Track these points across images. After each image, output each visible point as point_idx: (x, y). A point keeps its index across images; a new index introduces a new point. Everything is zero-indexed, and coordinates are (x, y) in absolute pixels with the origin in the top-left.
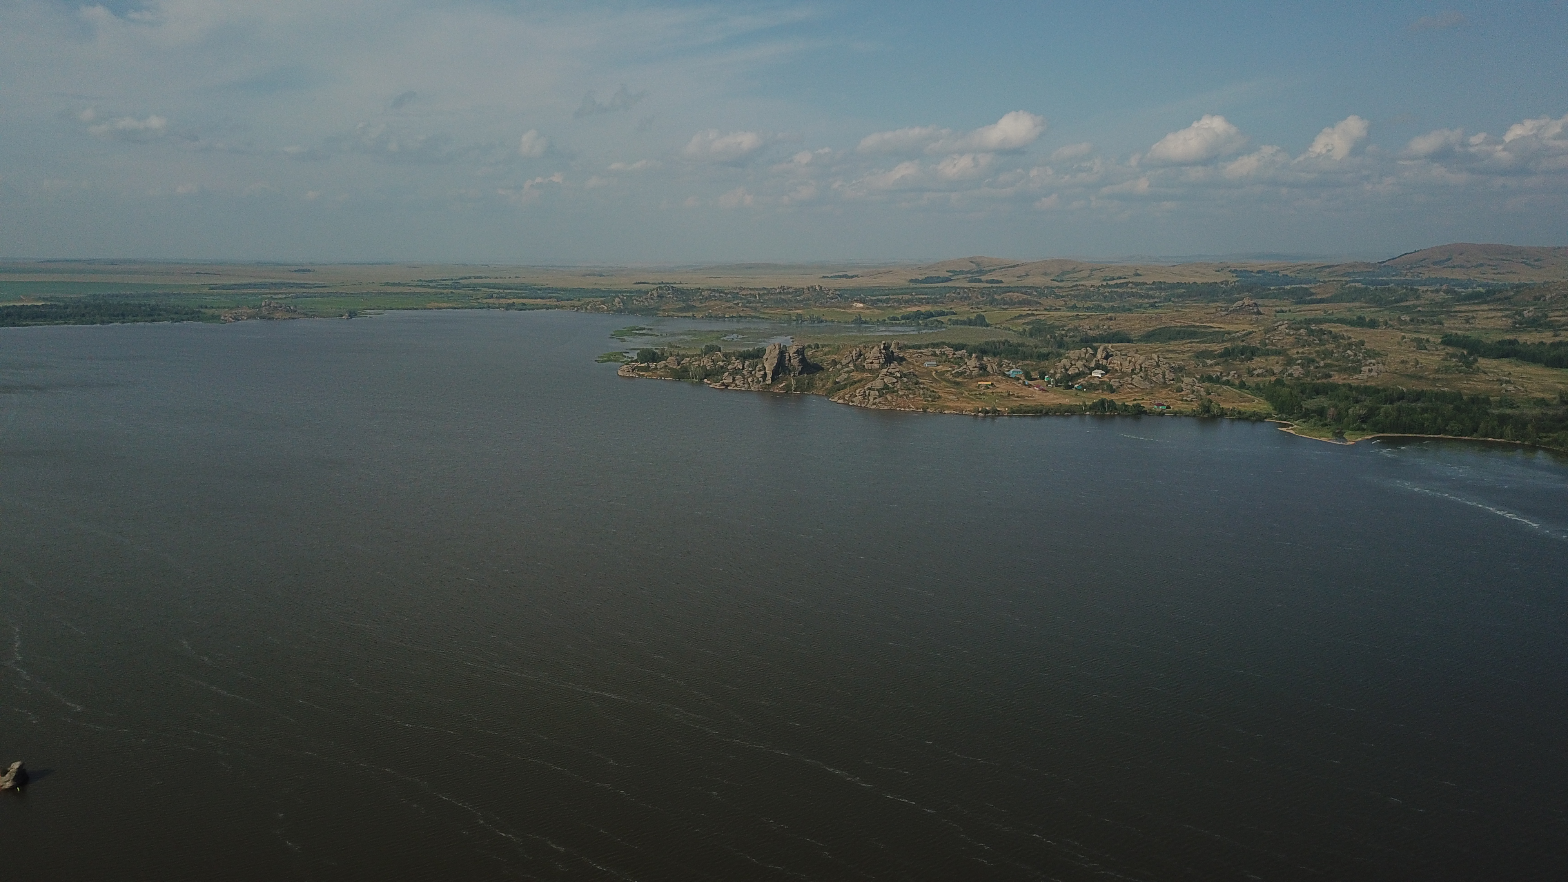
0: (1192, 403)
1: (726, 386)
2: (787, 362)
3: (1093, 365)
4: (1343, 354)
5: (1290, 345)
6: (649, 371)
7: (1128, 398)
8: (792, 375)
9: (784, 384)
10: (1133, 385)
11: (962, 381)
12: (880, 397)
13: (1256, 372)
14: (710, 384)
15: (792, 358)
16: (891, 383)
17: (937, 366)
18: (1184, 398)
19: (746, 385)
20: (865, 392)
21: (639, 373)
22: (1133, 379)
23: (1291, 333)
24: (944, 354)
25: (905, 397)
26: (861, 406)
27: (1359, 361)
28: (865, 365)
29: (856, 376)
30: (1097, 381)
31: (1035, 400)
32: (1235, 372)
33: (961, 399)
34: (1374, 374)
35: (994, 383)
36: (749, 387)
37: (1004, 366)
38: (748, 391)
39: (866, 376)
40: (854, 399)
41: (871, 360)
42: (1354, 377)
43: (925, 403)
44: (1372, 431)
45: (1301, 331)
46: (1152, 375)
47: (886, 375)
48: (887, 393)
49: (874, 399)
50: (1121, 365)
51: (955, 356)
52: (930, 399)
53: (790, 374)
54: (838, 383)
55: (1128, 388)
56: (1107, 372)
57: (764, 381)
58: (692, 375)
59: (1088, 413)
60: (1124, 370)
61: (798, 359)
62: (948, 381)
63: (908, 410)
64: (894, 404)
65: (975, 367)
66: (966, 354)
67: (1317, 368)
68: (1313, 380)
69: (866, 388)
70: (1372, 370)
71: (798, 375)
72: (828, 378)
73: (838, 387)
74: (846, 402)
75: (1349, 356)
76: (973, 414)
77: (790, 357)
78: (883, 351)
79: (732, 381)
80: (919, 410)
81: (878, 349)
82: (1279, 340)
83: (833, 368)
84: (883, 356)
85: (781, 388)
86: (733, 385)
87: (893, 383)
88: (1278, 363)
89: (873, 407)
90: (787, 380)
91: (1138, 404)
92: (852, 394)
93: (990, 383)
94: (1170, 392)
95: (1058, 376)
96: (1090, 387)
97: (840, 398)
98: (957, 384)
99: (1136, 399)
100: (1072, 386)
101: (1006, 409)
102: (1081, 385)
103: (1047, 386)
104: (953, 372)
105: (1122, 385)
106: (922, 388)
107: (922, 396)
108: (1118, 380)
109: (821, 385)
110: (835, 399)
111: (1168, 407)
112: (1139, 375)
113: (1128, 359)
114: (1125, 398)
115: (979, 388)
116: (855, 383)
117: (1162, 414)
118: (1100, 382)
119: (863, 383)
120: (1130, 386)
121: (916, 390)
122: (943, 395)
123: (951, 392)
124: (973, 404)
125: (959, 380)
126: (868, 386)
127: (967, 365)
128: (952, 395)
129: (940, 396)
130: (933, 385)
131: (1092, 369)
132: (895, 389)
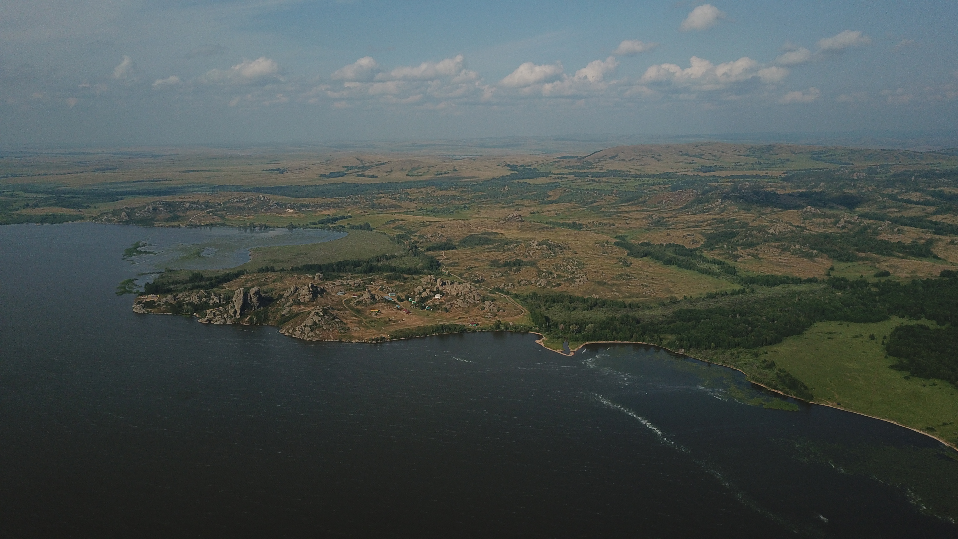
0: (490, 319)
1: (210, 320)
2: (249, 301)
3: (435, 290)
4: (566, 268)
5: (539, 257)
6: (155, 307)
7: (456, 316)
8: (253, 309)
9: (248, 318)
10: (458, 305)
11: (361, 308)
12: (312, 331)
13: (522, 283)
14: (200, 318)
15: (252, 298)
16: (318, 321)
17: (345, 294)
18: (486, 316)
19: (223, 320)
20: (302, 328)
21: (148, 309)
22: (457, 301)
23: (539, 248)
24: (349, 284)
25: (327, 331)
26: (300, 338)
27: (574, 272)
28: (300, 299)
29: (295, 309)
30: (437, 302)
31: (404, 323)
32: (511, 284)
33: (362, 328)
34: (582, 283)
35: (380, 309)
36: (225, 321)
37: (385, 289)
38: (225, 325)
39: (301, 308)
40: (295, 333)
41: (304, 296)
42: (572, 286)
43: (340, 334)
44: (582, 341)
45: (544, 246)
46: (468, 297)
47: (314, 315)
48: (316, 328)
49: (308, 333)
50: (451, 290)
51: (355, 285)
52: (343, 331)
53: (251, 309)
54: (283, 315)
55: (456, 308)
56: (443, 295)
57: (235, 316)
58: (186, 310)
59: (434, 334)
60: (453, 293)
61: (256, 298)
62: (352, 309)
63: (329, 341)
64: (321, 336)
65: (368, 298)
66: (362, 282)
67: (553, 278)
68: (551, 288)
69: (302, 325)
70: (581, 281)
71: (257, 309)
72: (278, 311)
73: (284, 320)
74: (290, 335)
75: (569, 269)
76: (369, 342)
77: (251, 297)
78: (311, 289)
79: (212, 316)
80: (336, 340)
81: (308, 288)
82: (533, 253)
83: (280, 301)
84: (311, 293)
85: (247, 322)
86: (214, 320)
87: (319, 321)
88: (533, 274)
89: (308, 339)
90: (250, 314)
91: (461, 321)
92: (294, 329)
93: (378, 310)
94: (478, 310)
95: (416, 299)
96: (435, 308)
97: (286, 332)
98: (358, 311)
99: (460, 318)
100: (424, 308)
101: (389, 336)
102: (429, 306)
103: (410, 307)
104: (355, 301)
105: (452, 306)
106: (338, 322)
107: (338, 329)
108: (449, 303)
109: (273, 318)
110: (283, 332)
111: (478, 325)
112: (461, 298)
113: (454, 287)
114: (454, 317)
115: (371, 315)
116: (295, 316)
117: (474, 331)
118: (440, 303)
119: (299, 317)
120: (456, 306)
121: (334, 324)
122: (350, 326)
123: (355, 321)
124: (369, 333)
125: (359, 307)
126: (304, 324)
127: (363, 297)
128: (356, 325)
129: (349, 328)
130: (343, 315)
131: (435, 293)
132: (321, 325)
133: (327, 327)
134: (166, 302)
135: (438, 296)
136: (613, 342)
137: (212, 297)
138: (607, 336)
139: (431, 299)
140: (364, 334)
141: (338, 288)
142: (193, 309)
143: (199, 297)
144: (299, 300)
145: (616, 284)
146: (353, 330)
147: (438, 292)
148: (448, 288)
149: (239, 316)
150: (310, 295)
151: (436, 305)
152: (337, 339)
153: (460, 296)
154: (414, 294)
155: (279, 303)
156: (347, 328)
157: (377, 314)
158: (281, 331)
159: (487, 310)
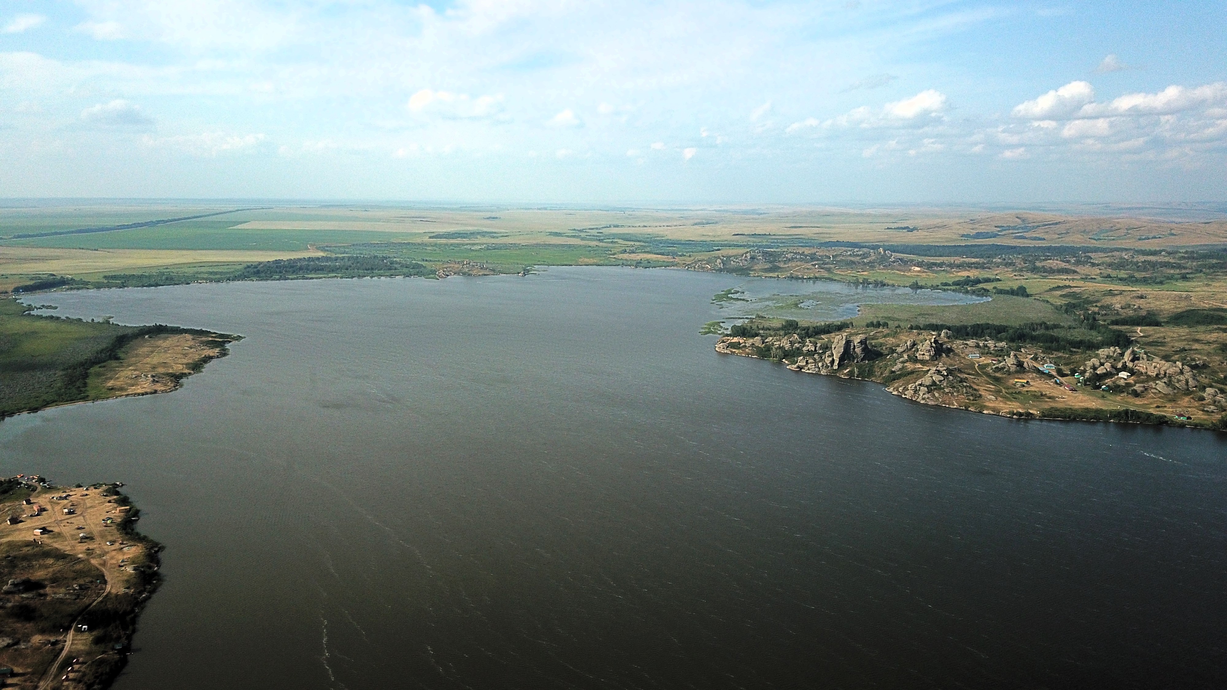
0: (1212, 414)
1: (800, 368)
2: (852, 350)
3: (1120, 365)
6: (739, 348)
7: (1151, 403)
8: (856, 361)
9: (847, 370)
10: (1157, 389)
11: (1000, 376)
12: (928, 392)
14: (788, 365)
15: (856, 347)
17: (980, 357)
18: (1205, 409)
19: (817, 369)
20: (916, 387)
21: (732, 350)
22: (1157, 384)
24: (987, 346)
25: (950, 395)
26: (912, 399)
28: (918, 356)
29: (910, 366)
30: (1122, 382)
31: (1064, 401)
33: (1000, 399)
35: (1029, 380)
36: (819, 371)
37: (1039, 359)
38: (818, 375)
39: (918, 366)
40: (906, 393)
41: (923, 353)
43: (968, 401)
46: (1176, 381)
47: (934, 373)
48: (935, 389)
49: (924, 394)
50: (1147, 369)
51: (996, 348)
52: (971, 398)
53: (853, 361)
54: (894, 372)
55: (1152, 392)
56: (1132, 375)
57: (832, 366)
58: (774, 354)
59: (1112, 421)
60: (1149, 373)
61: (861, 348)
62: (988, 375)
63: (952, 407)
64: (940, 400)
65: (1013, 364)
66: (1006, 346)
69: (917, 384)
71: (861, 361)
72: (886, 366)
73: (894, 377)
74: (899, 394)
76: (1008, 416)
77: (854, 346)
78: (934, 345)
79: (805, 364)
81: (929, 343)
83: (891, 356)
84: (933, 349)
85: (845, 374)
86: (806, 368)
87: (940, 381)
89: (922, 402)
90: (851, 366)
91: (1159, 411)
92: (905, 387)
93: (1026, 381)
94: (1192, 400)
95: (1087, 375)
96: (1116, 389)
97: (895, 390)
98: (997, 380)
99: (1158, 407)
100: (1099, 387)
101: (1039, 412)
102: (1108, 386)
103: (1077, 384)
104: (994, 367)
105: (1146, 389)
106: (967, 386)
107: (965, 395)
108: (1142, 385)
109: (879, 373)
110: (891, 390)
111: (1189, 418)
112: (1163, 381)
113: (1154, 364)
114: (1148, 404)
115: (1015, 386)
116: (908, 374)
117: (1182, 426)
118: (1126, 384)
119: (914, 375)
121: (960, 388)
122: (983, 394)
123: (991, 389)
124: (1010, 405)
125: (998, 375)
126: (919, 382)
127: (1006, 362)
128: (991, 393)
129: (980, 395)
130: (975, 381)
131: (1119, 370)
132: (942, 386)
133: (950, 390)
134: (753, 344)
135: (1123, 375)
137: (806, 344)
139: (1112, 378)
140: (1002, 405)
141: (971, 349)
142: (783, 355)
143: (791, 342)
146: (986, 399)
147: (1125, 368)
148: (1142, 366)
149: (837, 367)
150: (932, 353)
151: (1119, 386)
152: (962, 407)
153: (1162, 378)
154: (1085, 369)
155: (890, 358)
156: (978, 395)
157: (1023, 386)
158: (888, 389)
159: (1209, 402)
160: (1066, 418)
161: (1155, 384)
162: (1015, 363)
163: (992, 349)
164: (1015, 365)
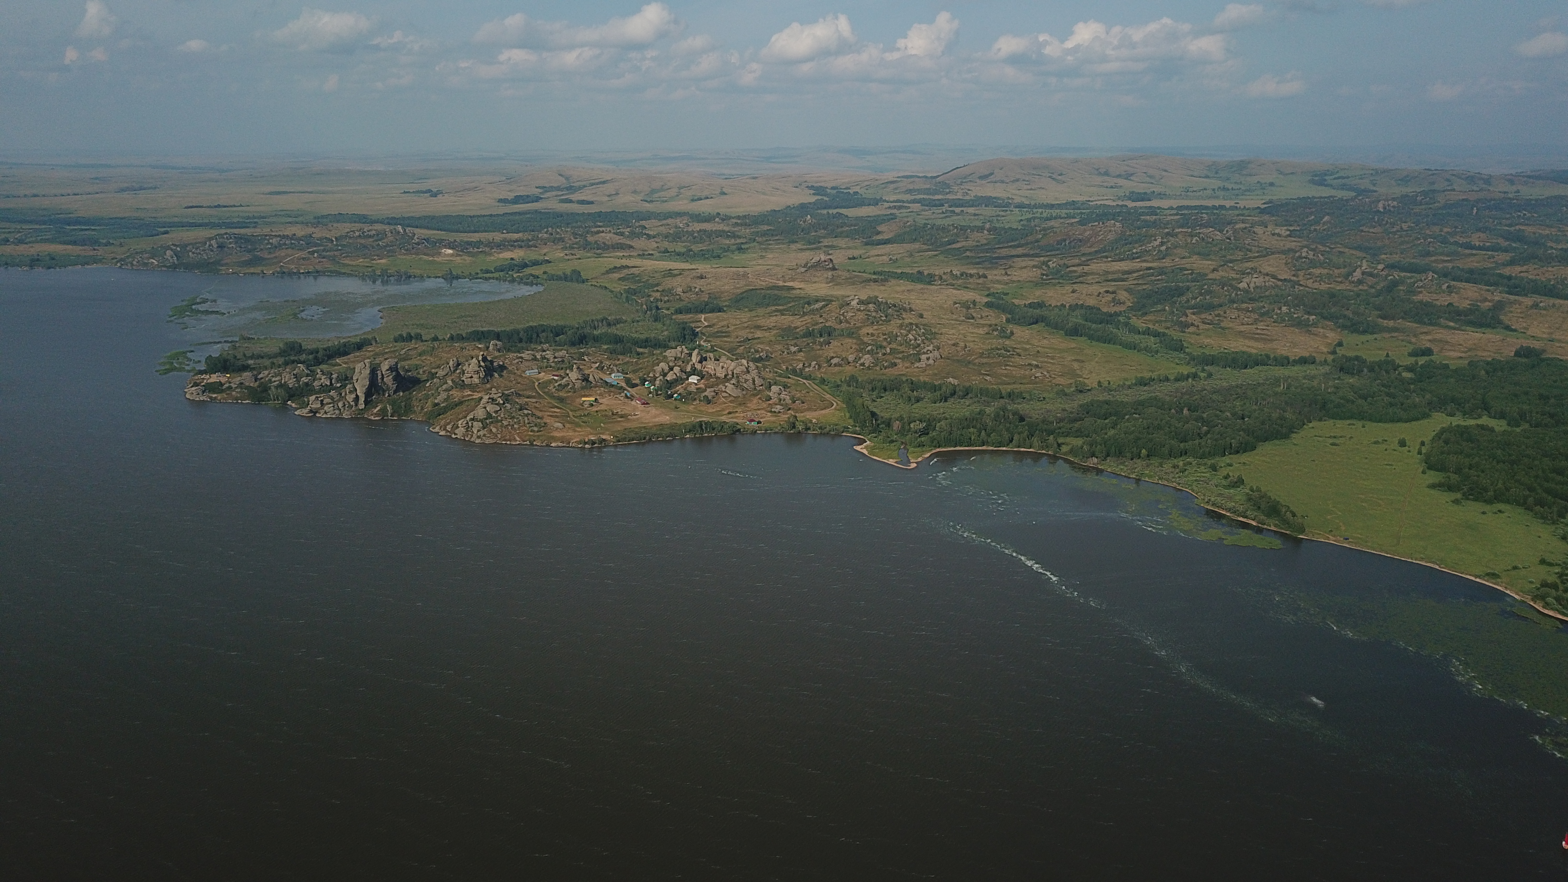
0: (779, 414)
1: (314, 412)
2: (380, 381)
3: (689, 369)
4: (905, 338)
5: (861, 323)
6: (222, 391)
7: (723, 410)
8: (387, 395)
9: (378, 408)
10: (727, 393)
11: (565, 395)
12: (484, 428)
13: (834, 361)
14: (297, 409)
15: (385, 376)
16: (494, 412)
17: (540, 373)
18: (773, 410)
19: (337, 412)
20: (467, 423)
21: (211, 395)
22: (726, 387)
23: (862, 309)
24: (545, 358)
25: (510, 428)
26: (465, 439)
27: (919, 345)
28: (465, 380)
29: (456, 394)
30: (693, 388)
31: (638, 419)
32: (815, 362)
33: (567, 425)
34: (931, 362)
35: (598, 397)
36: (341, 414)
37: (605, 368)
38: (339, 419)
39: (466, 394)
40: (456, 431)
41: (470, 375)
42: (915, 366)
43: (531, 433)
44: (930, 446)
45: (871, 305)
46: (743, 381)
47: (488, 402)
48: (491, 423)
49: (478, 431)
50: (715, 369)
51: (556, 360)
52: (536, 429)
53: (384, 395)
54: (437, 405)
55: (723, 397)
56: (702, 378)
57: (356, 405)
58: (274, 397)
59: (688, 436)
60: (718, 375)
61: (391, 377)
62: (551, 396)
63: (514, 443)
64: (499, 436)
65: (578, 379)
66: (567, 355)
67: (884, 354)
68: (881, 369)
69: (468, 418)
70: (929, 358)
71: (394, 394)
72: (427, 397)
73: (438, 412)
74: (448, 434)
75: (910, 340)
76: (580, 446)
77: (382, 375)
78: (482, 364)
79: (319, 406)
80: (525, 443)
81: (477, 362)
82: (852, 316)
83: (431, 383)
84: (482, 370)
85: (376, 414)
86: (322, 411)
87: (496, 412)
88: (851, 348)
89: (478, 441)
90: (381, 402)
91: (732, 418)
92: (454, 424)
93: (594, 399)
94: (760, 401)
95: (657, 382)
96: (688, 397)
97: (442, 429)
98: (561, 400)
99: (730, 413)
100: (671, 396)
101: (612, 437)
102: (680, 394)
103: (648, 395)
104: (556, 384)
105: (717, 393)
106: (527, 415)
107: (527, 425)
108: (712, 389)
109: (419, 408)
110: (437, 430)
111: (759, 422)
112: (732, 382)
113: (721, 364)
114: (720, 411)
115: (583, 406)
116: (456, 406)
117: (754, 432)
118: (697, 389)
119: (464, 407)
120: (724, 394)
121: (521, 418)
122: (548, 421)
123: (556, 414)
124: (579, 432)
125: (562, 394)
126: (471, 416)
127: (569, 378)
128: (557, 420)
129: (545, 424)
130: (537, 405)
131: (689, 375)
132: (499, 418)
133: (509, 422)
134: (242, 383)
135: (693, 379)
136: (980, 448)
137: (317, 376)
138: (970, 439)
139: (682, 384)
140: (571, 433)
141: (527, 364)
142: (287, 395)
143: (296, 376)
144: (463, 381)
145: (986, 363)
146: (552, 428)
147: (694, 372)
148: (710, 366)
149: (364, 406)
150: (481, 374)
151: (690, 393)
152: (526, 441)
153: (731, 379)
154: (654, 375)
155: (430, 386)
156: (543, 425)
157: (592, 405)
158: (433, 429)
159: (776, 401)
160: (641, 440)
161: (724, 387)
162: (580, 378)
163: (551, 361)
164: (580, 380)
